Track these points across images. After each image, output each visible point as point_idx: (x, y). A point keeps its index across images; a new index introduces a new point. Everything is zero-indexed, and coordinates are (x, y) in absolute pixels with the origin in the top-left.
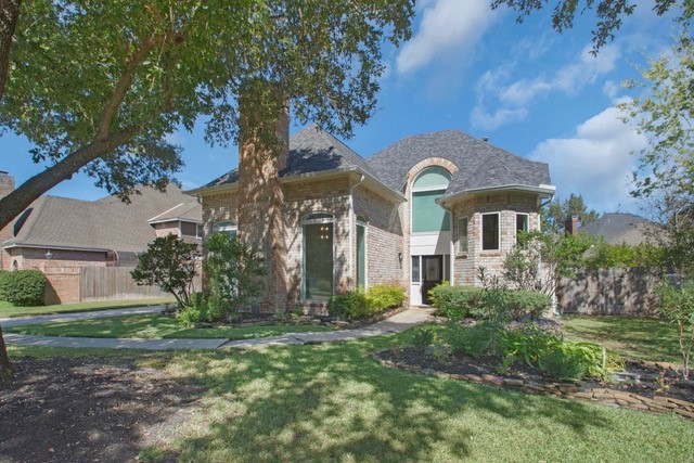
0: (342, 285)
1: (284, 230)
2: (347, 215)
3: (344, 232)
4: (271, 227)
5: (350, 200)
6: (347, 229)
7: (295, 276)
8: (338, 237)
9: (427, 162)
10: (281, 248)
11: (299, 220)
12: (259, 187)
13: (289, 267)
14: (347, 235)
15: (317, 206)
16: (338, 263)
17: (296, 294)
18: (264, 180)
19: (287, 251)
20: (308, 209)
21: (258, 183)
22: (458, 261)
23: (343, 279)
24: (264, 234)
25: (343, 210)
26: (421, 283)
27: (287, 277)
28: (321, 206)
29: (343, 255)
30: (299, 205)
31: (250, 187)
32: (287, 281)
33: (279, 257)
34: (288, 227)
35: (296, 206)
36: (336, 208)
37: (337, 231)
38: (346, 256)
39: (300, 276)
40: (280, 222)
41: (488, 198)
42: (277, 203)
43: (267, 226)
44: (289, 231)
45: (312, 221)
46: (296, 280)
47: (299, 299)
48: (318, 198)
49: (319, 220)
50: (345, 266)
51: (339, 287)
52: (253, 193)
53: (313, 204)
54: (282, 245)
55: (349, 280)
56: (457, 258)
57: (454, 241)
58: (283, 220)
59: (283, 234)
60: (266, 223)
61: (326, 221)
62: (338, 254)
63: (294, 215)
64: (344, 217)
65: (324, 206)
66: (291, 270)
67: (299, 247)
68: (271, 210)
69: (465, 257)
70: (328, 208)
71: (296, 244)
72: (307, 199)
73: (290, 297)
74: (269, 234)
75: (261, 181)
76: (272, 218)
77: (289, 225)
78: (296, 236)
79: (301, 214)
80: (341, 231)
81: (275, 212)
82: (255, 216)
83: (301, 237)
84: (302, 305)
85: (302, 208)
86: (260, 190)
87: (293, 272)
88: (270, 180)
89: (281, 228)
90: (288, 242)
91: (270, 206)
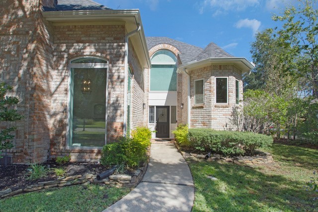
0: (115, 131)
1: (48, 72)
2: (123, 61)
3: (119, 77)
4: (31, 64)
5: (126, 48)
6: (122, 75)
7: (61, 121)
8: (112, 82)
9: (161, 46)
10: (43, 90)
11: (67, 63)
12: (18, 20)
13: (52, 111)
14: (122, 81)
15: (89, 50)
16: (112, 108)
17: (61, 140)
18: (25, 12)
19: (52, 95)
20: (79, 53)
21: (17, 15)
22: (195, 110)
23: (117, 124)
24: (21, 72)
25: (118, 57)
26: (155, 124)
27: (51, 122)
28: (93, 50)
29: (117, 100)
30: (68, 48)
31: (6, 19)
32: (50, 126)
33: (40, 100)
34: (53, 69)
35: (64, 48)
36: (111, 54)
37: (111, 76)
38: (121, 102)
39: (67, 121)
40: (44, 62)
41: (220, 66)
42: (41, 41)
43: (25, 64)
44: (54, 73)
45: (84, 66)
46: (62, 125)
47: (64, 145)
48: (90, 42)
49: (91, 65)
50: (119, 112)
51: (113, 133)
52: (9, 25)
53: (85, 48)
54: (44, 87)
55: (123, 126)
56: (193, 108)
57: (191, 96)
58: (48, 60)
59: (46, 76)
60: (25, 60)
61: (98, 66)
62: (112, 100)
63: (62, 58)
64: (120, 63)
65: (97, 51)
66: (55, 114)
67: (66, 90)
68: (32, 47)
69: (202, 107)
70: (102, 53)
71: (63, 87)
72: (78, 42)
73: (53, 143)
74: (27, 72)
75: (20, 13)
76: (33, 56)
77: (55, 67)
78: (63, 80)
79: (70, 56)
80: (115, 77)
81: (37, 48)
82: (9, 52)
83: (69, 80)
84: (69, 152)
85: (71, 51)
86: (18, 22)
87: (58, 117)
88: (32, 13)
89: (44, 68)
90: (53, 86)
91: (32, 41)
